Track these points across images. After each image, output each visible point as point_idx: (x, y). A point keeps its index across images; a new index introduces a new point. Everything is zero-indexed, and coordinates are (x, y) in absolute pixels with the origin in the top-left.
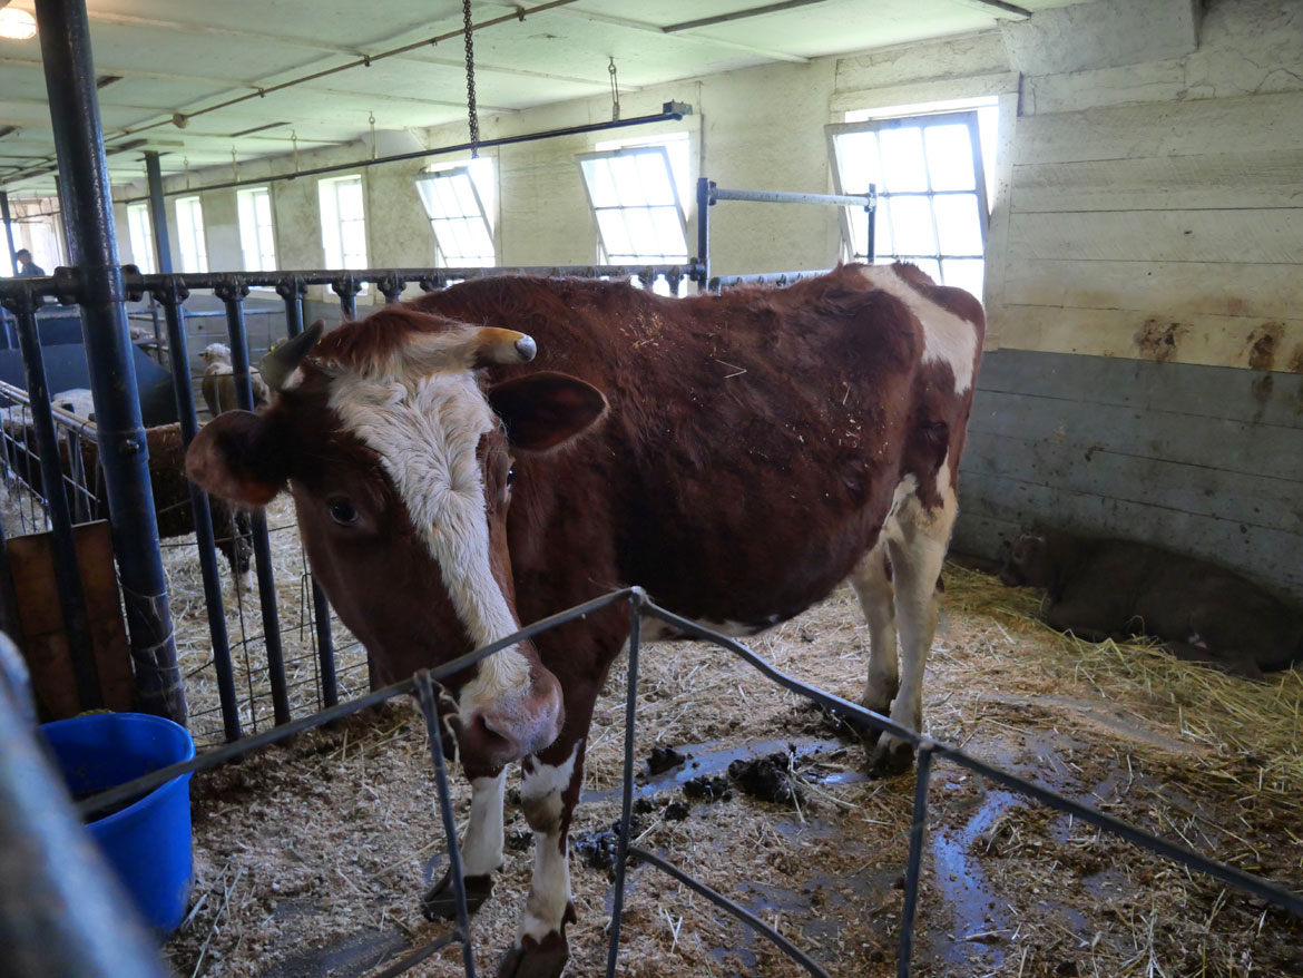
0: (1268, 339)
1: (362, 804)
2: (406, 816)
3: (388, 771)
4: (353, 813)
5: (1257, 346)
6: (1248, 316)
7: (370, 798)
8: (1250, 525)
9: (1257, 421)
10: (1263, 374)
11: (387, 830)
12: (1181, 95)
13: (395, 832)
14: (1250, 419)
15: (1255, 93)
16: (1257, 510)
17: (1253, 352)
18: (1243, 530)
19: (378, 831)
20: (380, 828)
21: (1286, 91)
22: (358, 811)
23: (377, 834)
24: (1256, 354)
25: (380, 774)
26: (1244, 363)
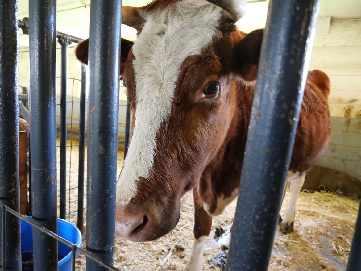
0: (349, 110)
1: (121, 254)
2: (141, 258)
3: (125, 241)
4: (119, 258)
5: (346, 111)
6: (344, 103)
7: (123, 252)
8: (345, 160)
9: (347, 131)
10: (348, 119)
11: (136, 264)
12: (324, 45)
13: (140, 265)
14: (345, 131)
15: (344, 46)
16: (347, 156)
17: (345, 113)
18: (343, 161)
19: (133, 265)
20: (133, 264)
21: (353, 46)
22: (121, 257)
23: (133, 266)
24: (346, 113)
25: (122, 242)
26: (343, 116)
